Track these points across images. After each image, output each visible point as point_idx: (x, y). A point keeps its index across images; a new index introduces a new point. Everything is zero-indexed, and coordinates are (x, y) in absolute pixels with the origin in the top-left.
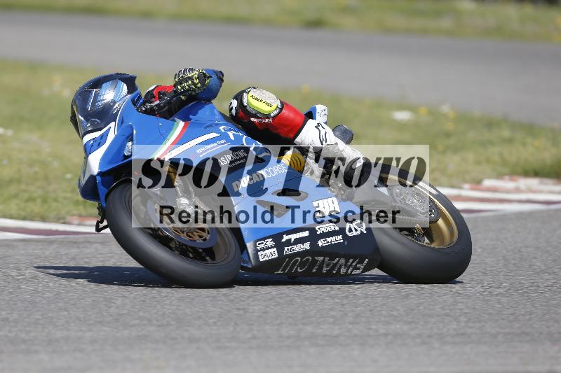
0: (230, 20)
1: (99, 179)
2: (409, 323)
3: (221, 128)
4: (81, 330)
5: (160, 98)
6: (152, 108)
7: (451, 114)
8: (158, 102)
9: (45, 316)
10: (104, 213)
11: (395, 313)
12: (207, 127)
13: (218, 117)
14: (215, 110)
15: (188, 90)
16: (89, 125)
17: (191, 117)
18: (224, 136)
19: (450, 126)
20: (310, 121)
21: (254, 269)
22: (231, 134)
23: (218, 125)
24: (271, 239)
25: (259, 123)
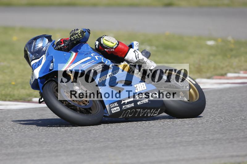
0: (131, 5)
1: (39, 80)
2: (222, 134)
3: (92, 55)
4: (79, 145)
5: (64, 43)
6: (61, 48)
7: (232, 41)
8: (63, 45)
9: (62, 140)
10: (42, 95)
11: (216, 130)
12: (86, 54)
13: (90, 50)
14: (89, 47)
15: (76, 39)
16: (33, 56)
17: (78, 50)
18: (93, 58)
19: (232, 46)
20: (131, 49)
21: (110, 116)
22: (96, 57)
23: (90, 53)
24: (116, 103)
25: (108, 51)
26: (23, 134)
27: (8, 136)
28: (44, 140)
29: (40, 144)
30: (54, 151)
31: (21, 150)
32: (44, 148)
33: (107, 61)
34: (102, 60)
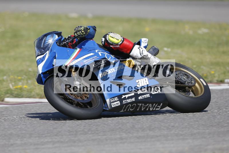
1: (42, 75)
3: (96, 51)
6: (65, 44)
12: (89, 51)
14: (95, 43)
15: (80, 35)
16: (39, 52)
17: (83, 46)
21: (110, 111)
22: (100, 53)
23: (95, 49)
24: (117, 98)
25: (114, 47)
26: (153, 118)
27: (140, 120)
28: (172, 124)
29: (168, 128)
30: (182, 135)
31: (151, 133)
32: (172, 132)
33: (110, 57)
34: (106, 56)
